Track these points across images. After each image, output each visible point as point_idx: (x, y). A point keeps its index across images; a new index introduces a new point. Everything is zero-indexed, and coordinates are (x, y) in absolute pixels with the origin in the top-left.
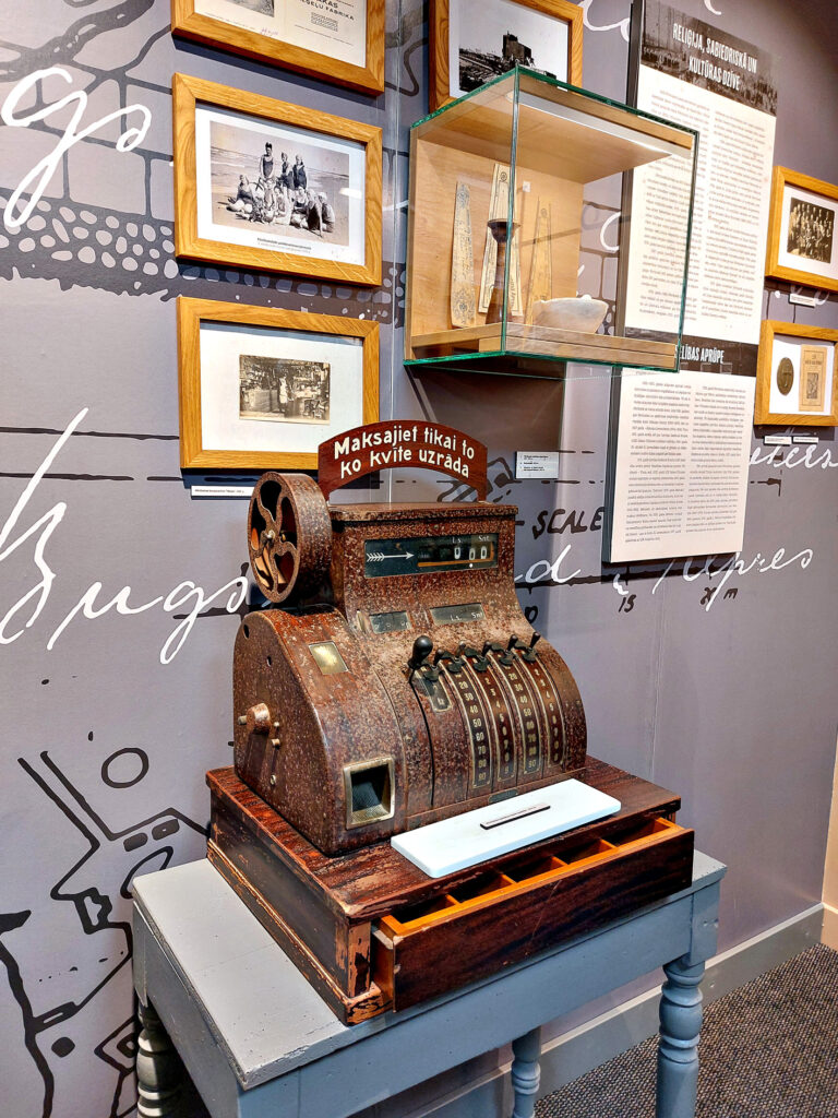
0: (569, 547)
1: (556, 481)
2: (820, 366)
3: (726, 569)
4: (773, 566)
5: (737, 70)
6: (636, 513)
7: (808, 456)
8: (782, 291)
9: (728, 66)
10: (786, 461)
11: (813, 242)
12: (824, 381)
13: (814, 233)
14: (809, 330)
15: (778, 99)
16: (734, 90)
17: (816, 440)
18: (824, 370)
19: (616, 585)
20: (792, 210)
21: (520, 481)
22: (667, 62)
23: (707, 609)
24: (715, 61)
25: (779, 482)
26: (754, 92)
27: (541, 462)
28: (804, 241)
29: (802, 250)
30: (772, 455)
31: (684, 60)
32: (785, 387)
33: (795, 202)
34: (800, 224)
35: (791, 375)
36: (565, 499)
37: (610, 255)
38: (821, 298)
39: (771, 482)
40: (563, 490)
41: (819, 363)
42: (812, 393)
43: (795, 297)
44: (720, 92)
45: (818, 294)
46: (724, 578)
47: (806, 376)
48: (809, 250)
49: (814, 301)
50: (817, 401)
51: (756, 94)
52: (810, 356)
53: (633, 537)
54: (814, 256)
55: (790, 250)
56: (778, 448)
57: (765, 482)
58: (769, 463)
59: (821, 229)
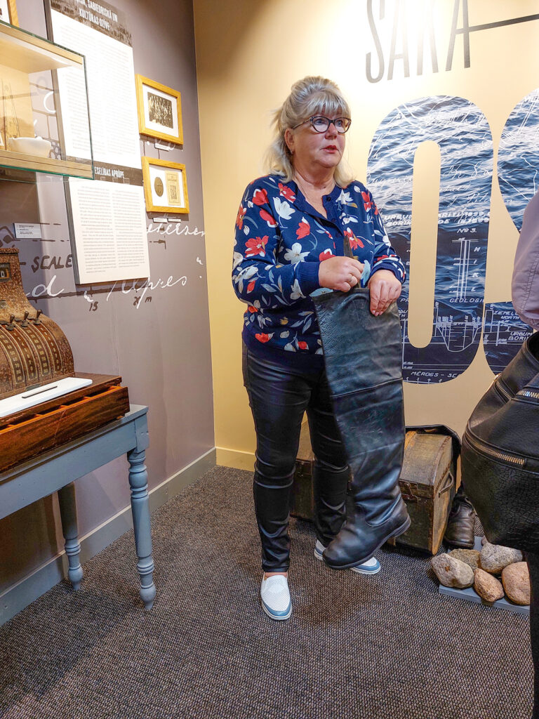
0: (55, 277)
1: (41, 240)
2: (176, 183)
3: (144, 287)
4: (168, 285)
5: (107, 19)
6: (90, 257)
7: (177, 229)
8: (150, 142)
9: (101, 16)
10: (166, 231)
11: (163, 117)
12: (179, 190)
13: (162, 112)
14: (167, 163)
15: (132, 38)
16: (107, 30)
17: (180, 220)
18: (178, 184)
19: (86, 297)
20: (149, 99)
21: (19, 240)
22: (66, 10)
23: (137, 308)
24: (94, 13)
25: (164, 242)
26: (118, 33)
27: (30, 229)
28: (157, 115)
29: (158, 121)
30: (159, 228)
31: (76, 9)
32: (160, 193)
33: (150, 95)
34: (154, 106)
35: (162, 186)
36: (48, 249)
37: (51, 115)
38: (171, 147)
39: (160, 242)
40: (46, 245)
41: (175, 181)
42: (174, 196)
43: (158, 145)
44: (99, 30)
45: (169, 144)
46: (144, 292)
47: (170, 188)
48: (161, 121)
49: (168, 148)
50: (177, 200)
51: (120, 34)
52: (170, 177)
53: (90, 270)
54: (164, 124)
55: (151, 120)
56: (161, 224)
57: (158, 242)
58: (158, 231)
59: (166, 110)
